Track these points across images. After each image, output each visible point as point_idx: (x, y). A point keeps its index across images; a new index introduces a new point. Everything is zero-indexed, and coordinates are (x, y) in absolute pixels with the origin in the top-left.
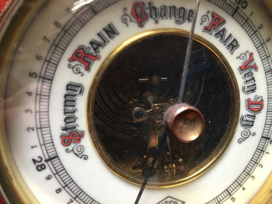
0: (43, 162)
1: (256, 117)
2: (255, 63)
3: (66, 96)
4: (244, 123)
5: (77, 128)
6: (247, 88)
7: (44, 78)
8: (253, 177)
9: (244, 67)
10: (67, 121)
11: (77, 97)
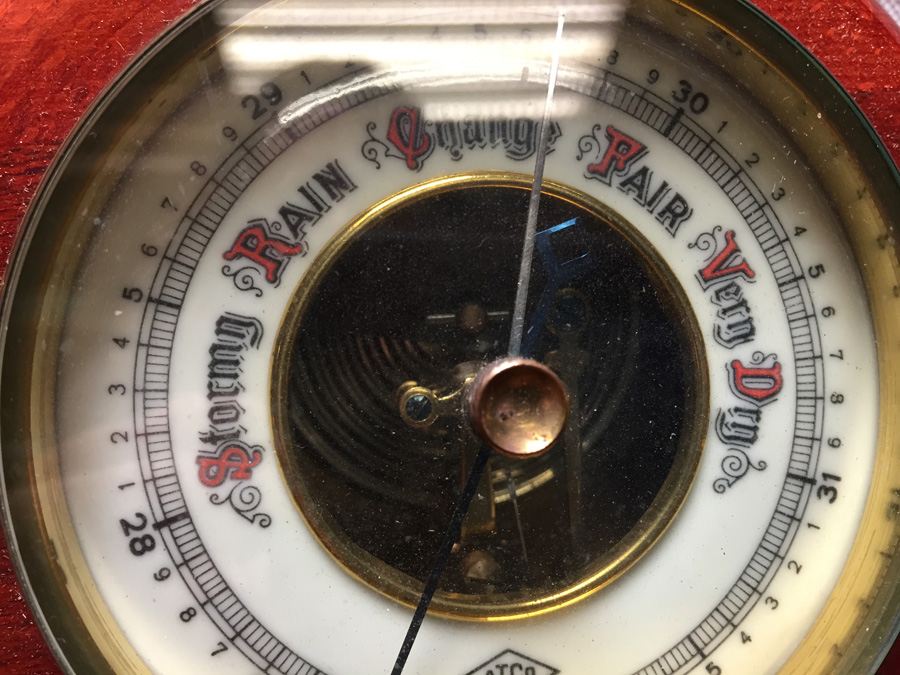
0: (149, 530)
1: (763, 416)
2: (744, 261)
3: (214, 349)
4: (727, 432)
5: (244, 437)
6: (728, 331)
7: (159, 302)
8: (773, 600)
9: (714, 272)
10: (216, 417)
11: (243, 353)
